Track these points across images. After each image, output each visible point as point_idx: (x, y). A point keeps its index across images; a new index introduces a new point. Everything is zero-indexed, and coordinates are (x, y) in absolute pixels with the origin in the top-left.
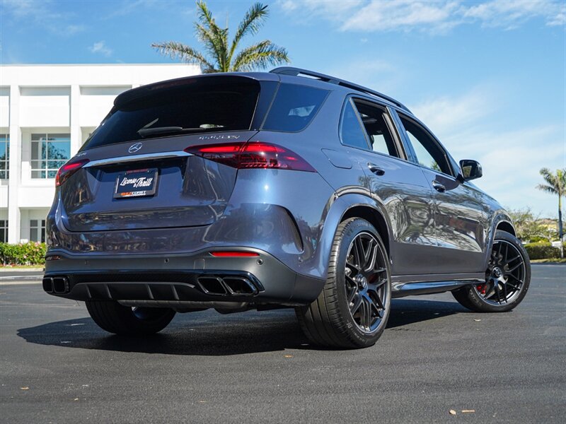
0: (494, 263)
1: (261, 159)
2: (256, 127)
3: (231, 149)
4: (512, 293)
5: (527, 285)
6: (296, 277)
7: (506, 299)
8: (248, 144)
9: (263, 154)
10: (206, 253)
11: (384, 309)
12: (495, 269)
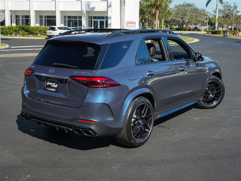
0: (209, 89)
1: (98, 84)
2: (97, 69)
3: (86, 79)
4: (216, 101)
5: (222, 98)
6: (111, 129)
7: (212, 104)
8: (93, 77)
9: (99, 81)
10: (76, 119)
11: (150, 130)
12: (209, 92)
